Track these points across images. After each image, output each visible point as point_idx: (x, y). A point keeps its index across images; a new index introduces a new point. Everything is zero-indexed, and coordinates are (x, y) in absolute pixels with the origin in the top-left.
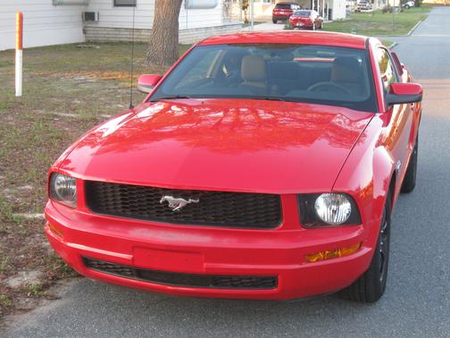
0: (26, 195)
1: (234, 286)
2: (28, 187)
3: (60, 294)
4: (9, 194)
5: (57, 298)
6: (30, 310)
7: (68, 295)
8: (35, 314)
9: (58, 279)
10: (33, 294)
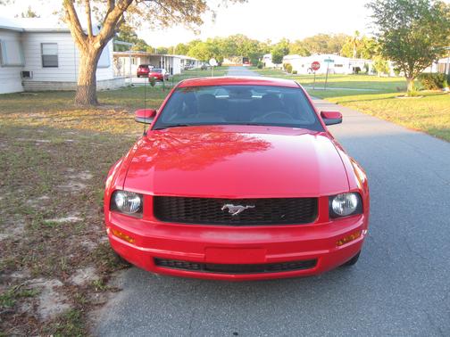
0: (48, 204)
1: (283, 269)
2: (45, 197)
3: (119, 286)
4: (34, 204)
5: (120, 290)
6: (104, 304)
7: (126, 285)
8: (110, 307)
9: (111, 272)
10: (99, 288)
